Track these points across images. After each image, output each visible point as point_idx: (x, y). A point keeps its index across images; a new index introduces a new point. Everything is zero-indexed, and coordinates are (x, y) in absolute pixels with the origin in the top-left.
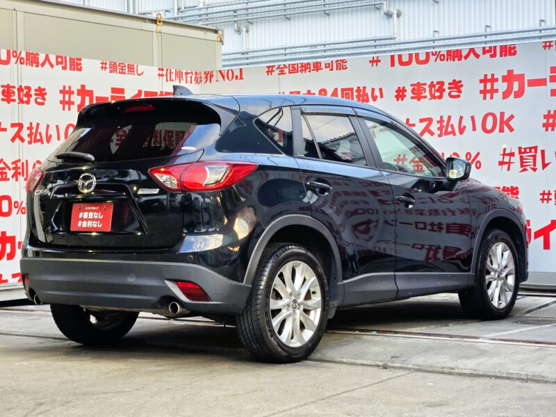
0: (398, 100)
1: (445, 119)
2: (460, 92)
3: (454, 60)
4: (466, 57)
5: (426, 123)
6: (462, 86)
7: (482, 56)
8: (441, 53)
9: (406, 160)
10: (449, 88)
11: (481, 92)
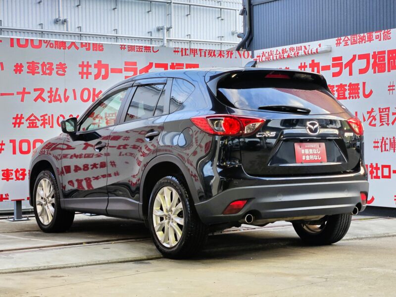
0: (16, 73)
1: (54, 90)
2: (65, 71)
3: (60, 49)
4: (69, 48)
5: (39, 92)
6: (66, 67)
7: (80, 49)
8: (50, 42)
9: (23, 118)
10: (57, 68)
11: (80, 73)
